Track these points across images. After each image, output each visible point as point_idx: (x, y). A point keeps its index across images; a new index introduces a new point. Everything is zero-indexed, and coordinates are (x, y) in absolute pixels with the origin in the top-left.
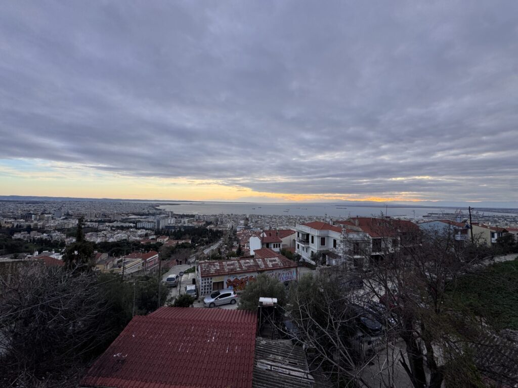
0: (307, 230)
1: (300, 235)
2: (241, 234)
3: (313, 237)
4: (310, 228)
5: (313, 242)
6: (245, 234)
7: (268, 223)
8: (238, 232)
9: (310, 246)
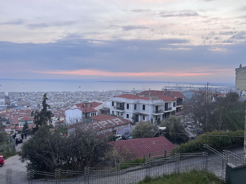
0: (122, 100)
1: (115, 104)
3: (128, 105)
4: (125, 99)
5: (128, 108)
9: (125, 111)
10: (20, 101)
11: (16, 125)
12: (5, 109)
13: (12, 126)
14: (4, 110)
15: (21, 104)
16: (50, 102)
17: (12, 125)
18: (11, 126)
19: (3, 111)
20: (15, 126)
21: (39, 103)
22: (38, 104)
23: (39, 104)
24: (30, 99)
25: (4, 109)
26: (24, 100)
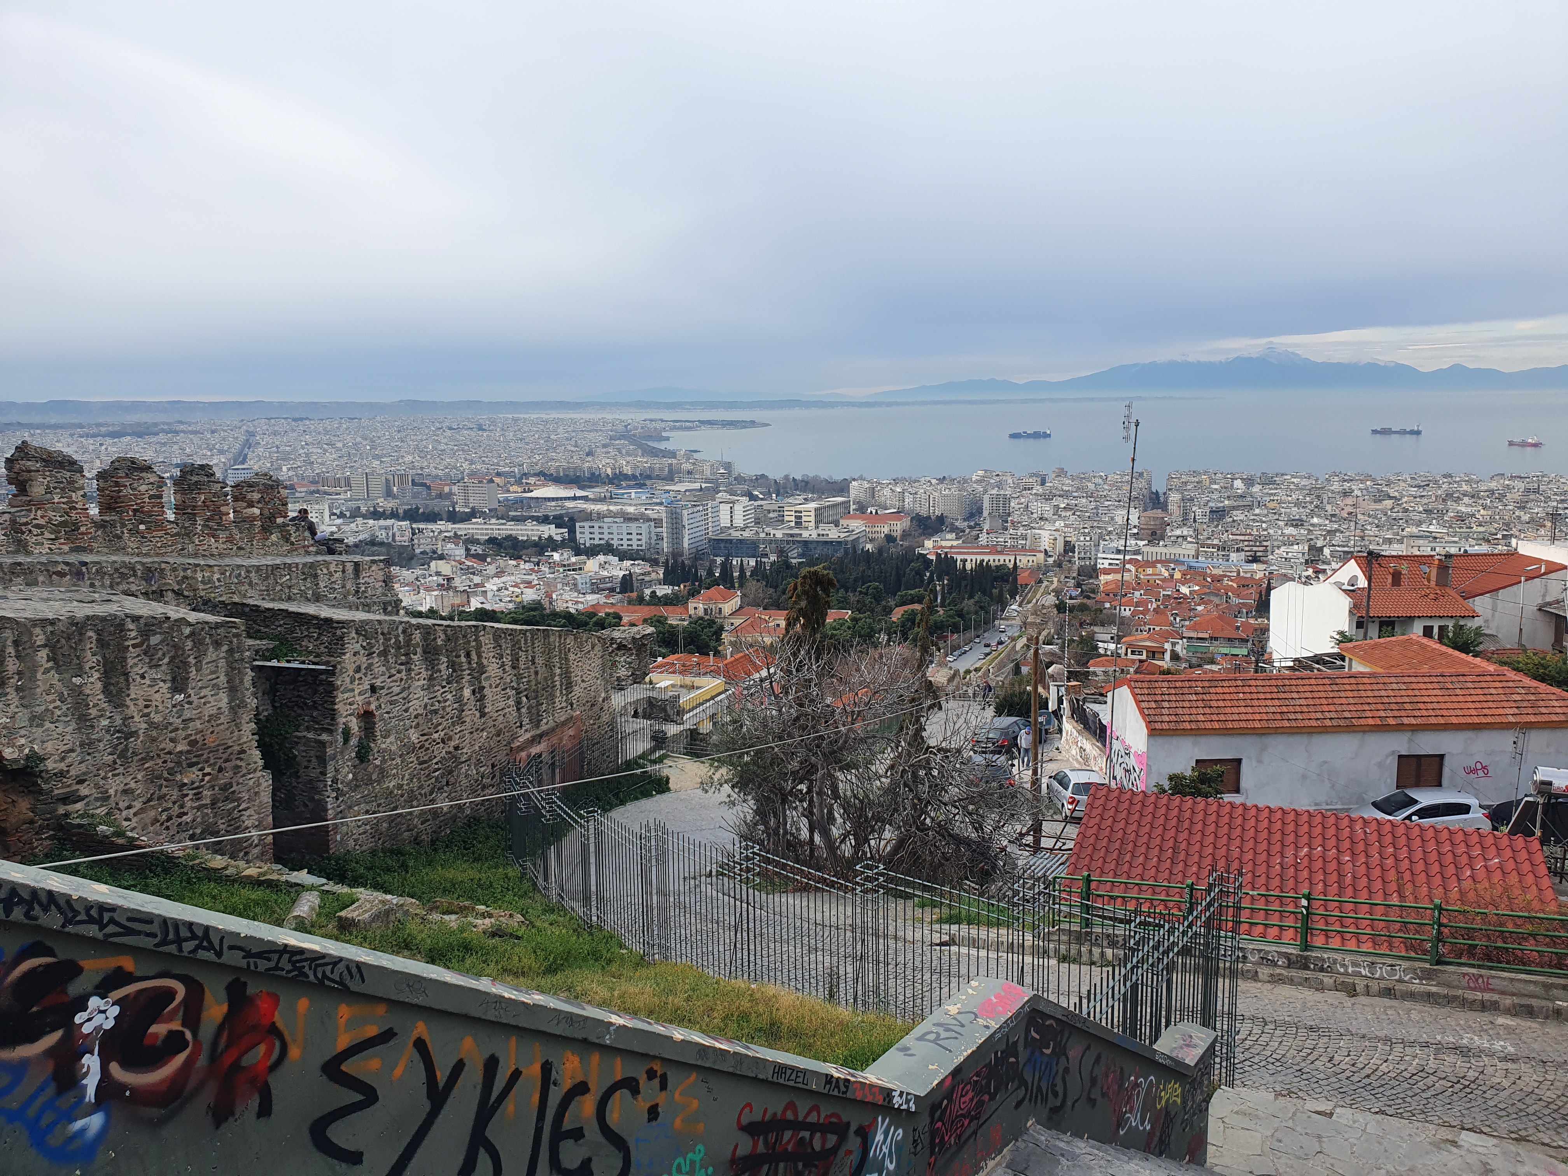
2: (1127, 585)
10: (1217, 526)
11: (1154, 653)
12: (1130, 561)
13: (1130, 656)
14: (1127, 566)
15: (1216, 542)
16: (1390, 541)
17: (1133, 653)
18: (1126, 654)
19: (1118, 572)
20: (1144, 657)
21: (1319, 544)
22: (1311, 548)
23: (1321, 549)
24: (1276, 517)
25: (1125, 563)
26: (1242, 517)
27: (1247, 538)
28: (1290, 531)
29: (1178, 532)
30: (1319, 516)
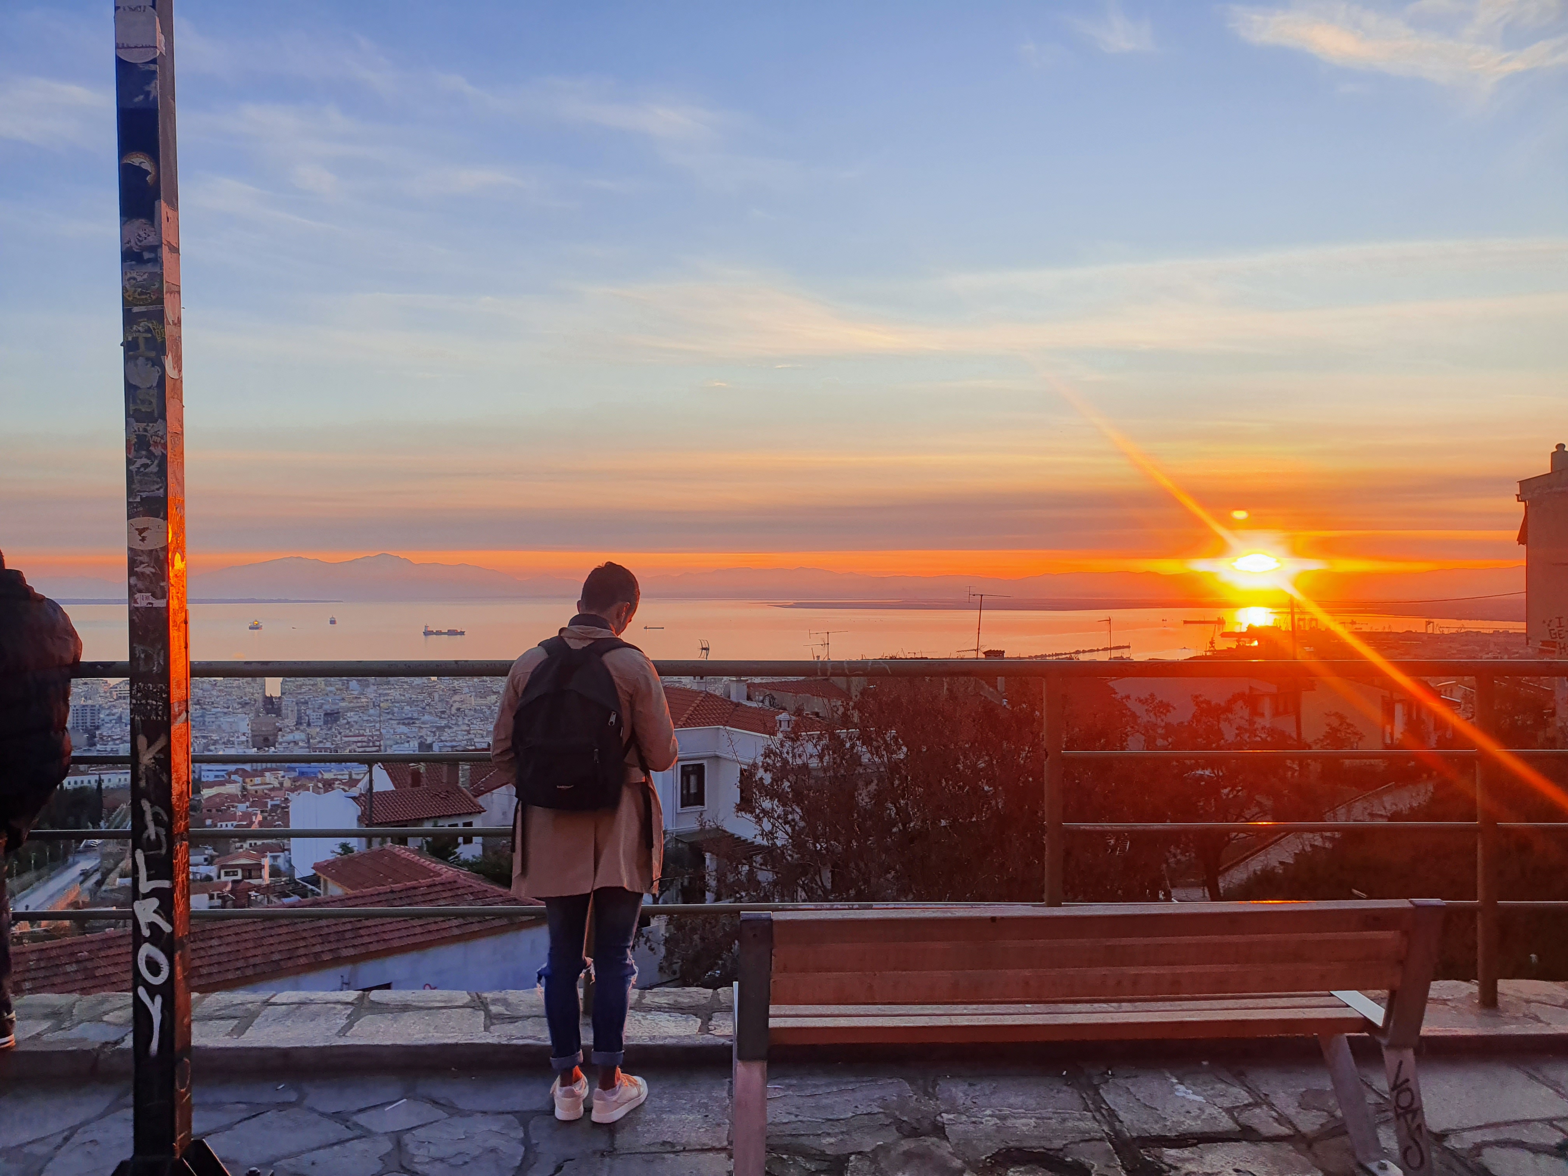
2: (232, 798)
6: (259, 801)
7: (409, 722)
8: (206, 793)
10: (330, 729)
12: (236, 772)
13: (224, 878)
14: (233, 777)
15: (328, 745)
17: (227, 874)
18: (219, 877)
19: (222, 784)
20: (239, 877)
24: (389, 716)
25: (230, 774)
26: (356, 718)
27: (360, 739)
28: (403, 729)
29: (290, 737)
30: (430, 713)
